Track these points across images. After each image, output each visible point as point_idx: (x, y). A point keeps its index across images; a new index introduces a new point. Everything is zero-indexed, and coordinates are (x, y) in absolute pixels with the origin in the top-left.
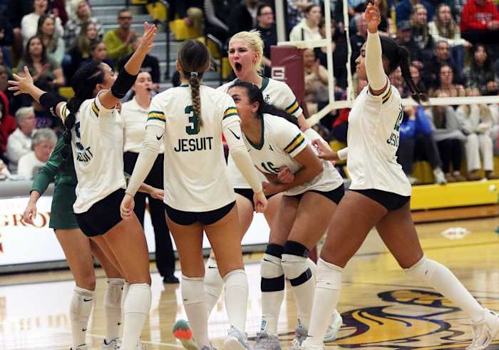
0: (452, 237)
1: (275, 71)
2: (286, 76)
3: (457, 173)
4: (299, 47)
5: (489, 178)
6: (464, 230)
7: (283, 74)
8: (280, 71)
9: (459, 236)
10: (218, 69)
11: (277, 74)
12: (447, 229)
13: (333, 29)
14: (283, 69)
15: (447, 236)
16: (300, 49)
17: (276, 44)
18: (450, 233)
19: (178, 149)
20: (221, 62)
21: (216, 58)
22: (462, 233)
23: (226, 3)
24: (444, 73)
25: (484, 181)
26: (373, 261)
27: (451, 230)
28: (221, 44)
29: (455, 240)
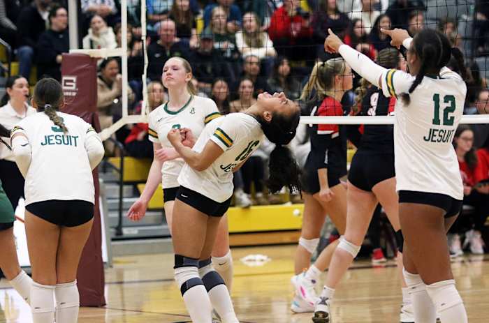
0: (251, 264)
1: (66, 81)
2: (77, 86)
3: (260, 195)
4: (92, 56)
5: (294, 203)
6: (264, 258)
7: (74, 84)
8: (72, 81)
9: (258, 264)
10: (6, 74)
11: (67, 84)
12: (246, 255)
13: (130, 34)
14: (74, 79)
15: (246, 263)
16: (93, 58)
17: (68, 52)
18: (250, 260)
19: (44, 143)
20: (9, 67)
21: (4, 63)
22: (262, 260)
23: (18, 3)
24: (244, 87)
25: (289, 205)
26: (166, 289)
27: (251, 257)
28: (9, 48)
29: (254, 268)
